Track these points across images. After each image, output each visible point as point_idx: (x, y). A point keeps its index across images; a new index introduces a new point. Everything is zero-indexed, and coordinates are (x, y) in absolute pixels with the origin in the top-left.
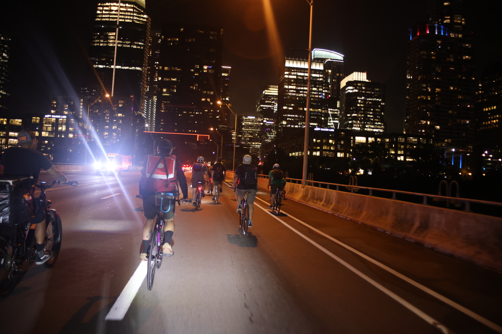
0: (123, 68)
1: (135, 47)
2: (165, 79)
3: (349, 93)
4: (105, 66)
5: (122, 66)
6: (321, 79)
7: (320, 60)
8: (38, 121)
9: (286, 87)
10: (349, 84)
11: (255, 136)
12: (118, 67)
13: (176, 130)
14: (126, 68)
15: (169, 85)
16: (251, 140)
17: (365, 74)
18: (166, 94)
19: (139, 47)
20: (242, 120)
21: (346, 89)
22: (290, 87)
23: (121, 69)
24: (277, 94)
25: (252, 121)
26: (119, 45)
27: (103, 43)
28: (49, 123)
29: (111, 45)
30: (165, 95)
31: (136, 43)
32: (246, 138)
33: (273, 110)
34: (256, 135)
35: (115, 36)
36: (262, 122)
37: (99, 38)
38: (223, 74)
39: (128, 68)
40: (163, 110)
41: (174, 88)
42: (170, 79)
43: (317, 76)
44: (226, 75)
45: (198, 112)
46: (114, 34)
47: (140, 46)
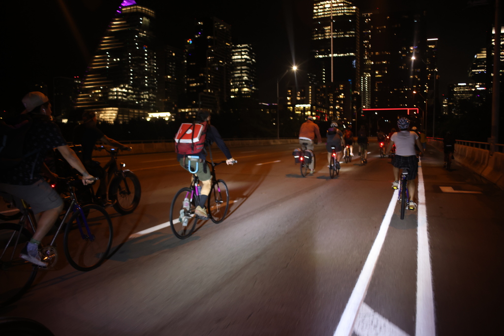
0: (339, 55)
1: (348, 36)
2: (377, 63)
4: (324, 56)
12: (335, 55)
15: (380, 68)
20: (453, 88)
24: (485, 57)
25: (463, 88)
26: (335, 37)
27: (321, 36)
29: (327, 37)
30: (377, 76)
31: (348, 33)
35: (330, 29)
36: (474, 88)
37: (317, 33)
38: (430, 46)
39: (343, 55)
40: (377, 89)
41: (385, 70)
42: (381, 62)
44: (433, 46)
45: (407, 88)
47: (352, 34)
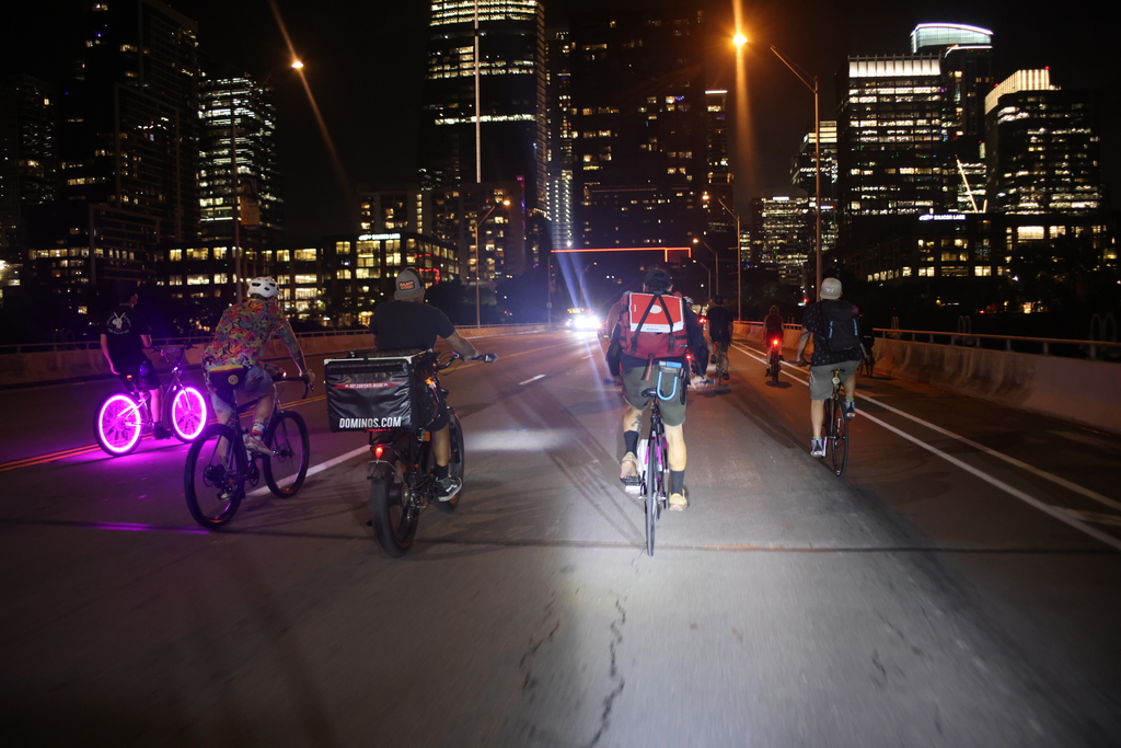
0: (495, 119)
1: (516, 72)
2: (585, 135)
3: (1006, 122)
4: (457, 121)
5: (493, 115)
6: (936, 98)
7: (931, 52)
8: (347, 250)
9: (855, 124)
10: (1006, 100)
11: (791, 241)
12: (486, 119)
13: (618, 242)
14: (502, 119)
15: (595, 147)
16: (784, 250)
17: (1045, 74)
18: (592, 167)
19: (524, 72)
20: (761, 207)
21: (1000, 114)
22: (863, 124)
23: (492, 122)
24: (835, 140)
25: (784, 206)
27: (450, 71)
28: (369, 251)
29: (466, 74)
30: (588, 168)
31: (517, 63)
32: (772, 245)
33: (830, 178)
34: (795, 237)
35: (474, 53)
36: (806, 206)
37: (441, 62)
38: (710, 109)
39: (505, 118)
40: (588, 201)
41: (606, 153)
42: (597, 134)
43: (927, 90)
44: (716, 109)
45: (661, 199)
46: (471, 49)
47: (527, 67)
